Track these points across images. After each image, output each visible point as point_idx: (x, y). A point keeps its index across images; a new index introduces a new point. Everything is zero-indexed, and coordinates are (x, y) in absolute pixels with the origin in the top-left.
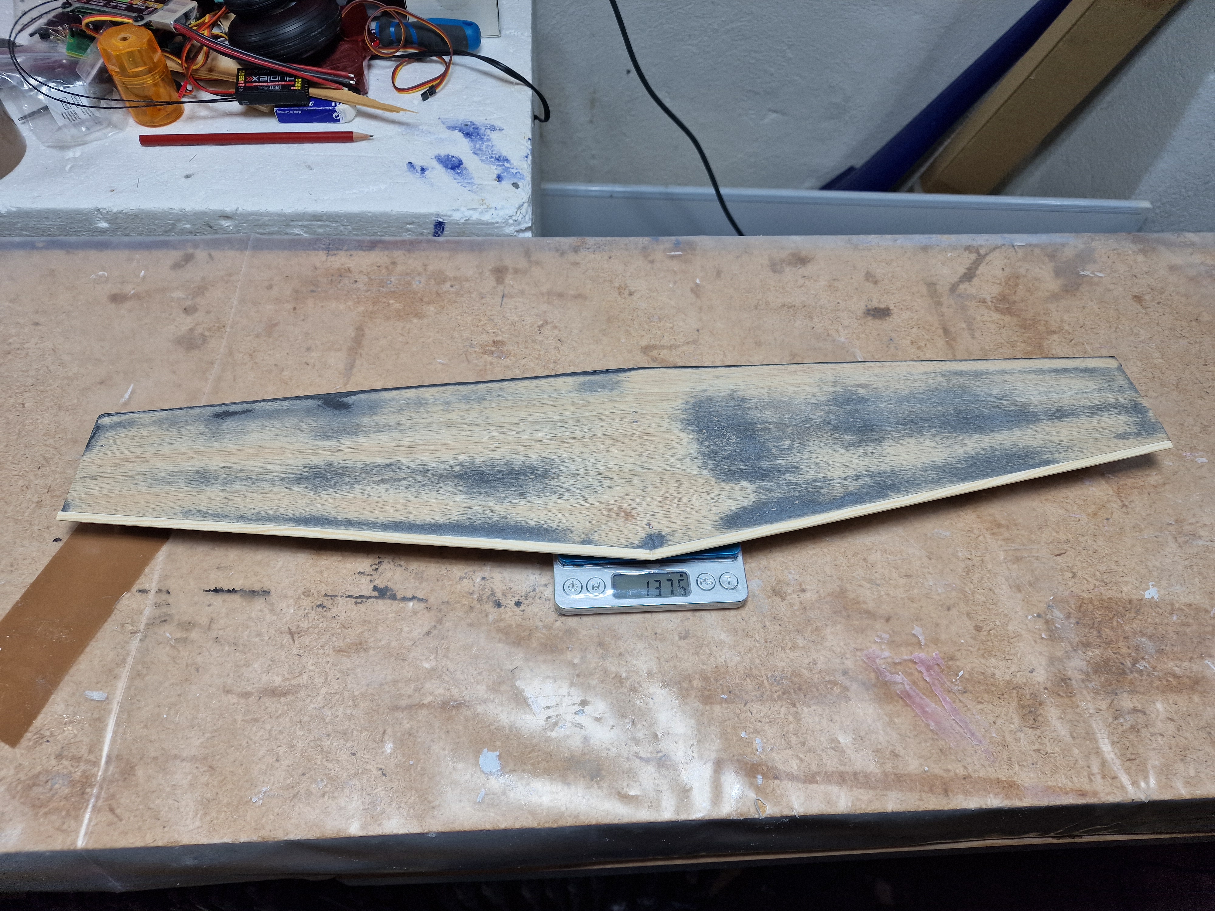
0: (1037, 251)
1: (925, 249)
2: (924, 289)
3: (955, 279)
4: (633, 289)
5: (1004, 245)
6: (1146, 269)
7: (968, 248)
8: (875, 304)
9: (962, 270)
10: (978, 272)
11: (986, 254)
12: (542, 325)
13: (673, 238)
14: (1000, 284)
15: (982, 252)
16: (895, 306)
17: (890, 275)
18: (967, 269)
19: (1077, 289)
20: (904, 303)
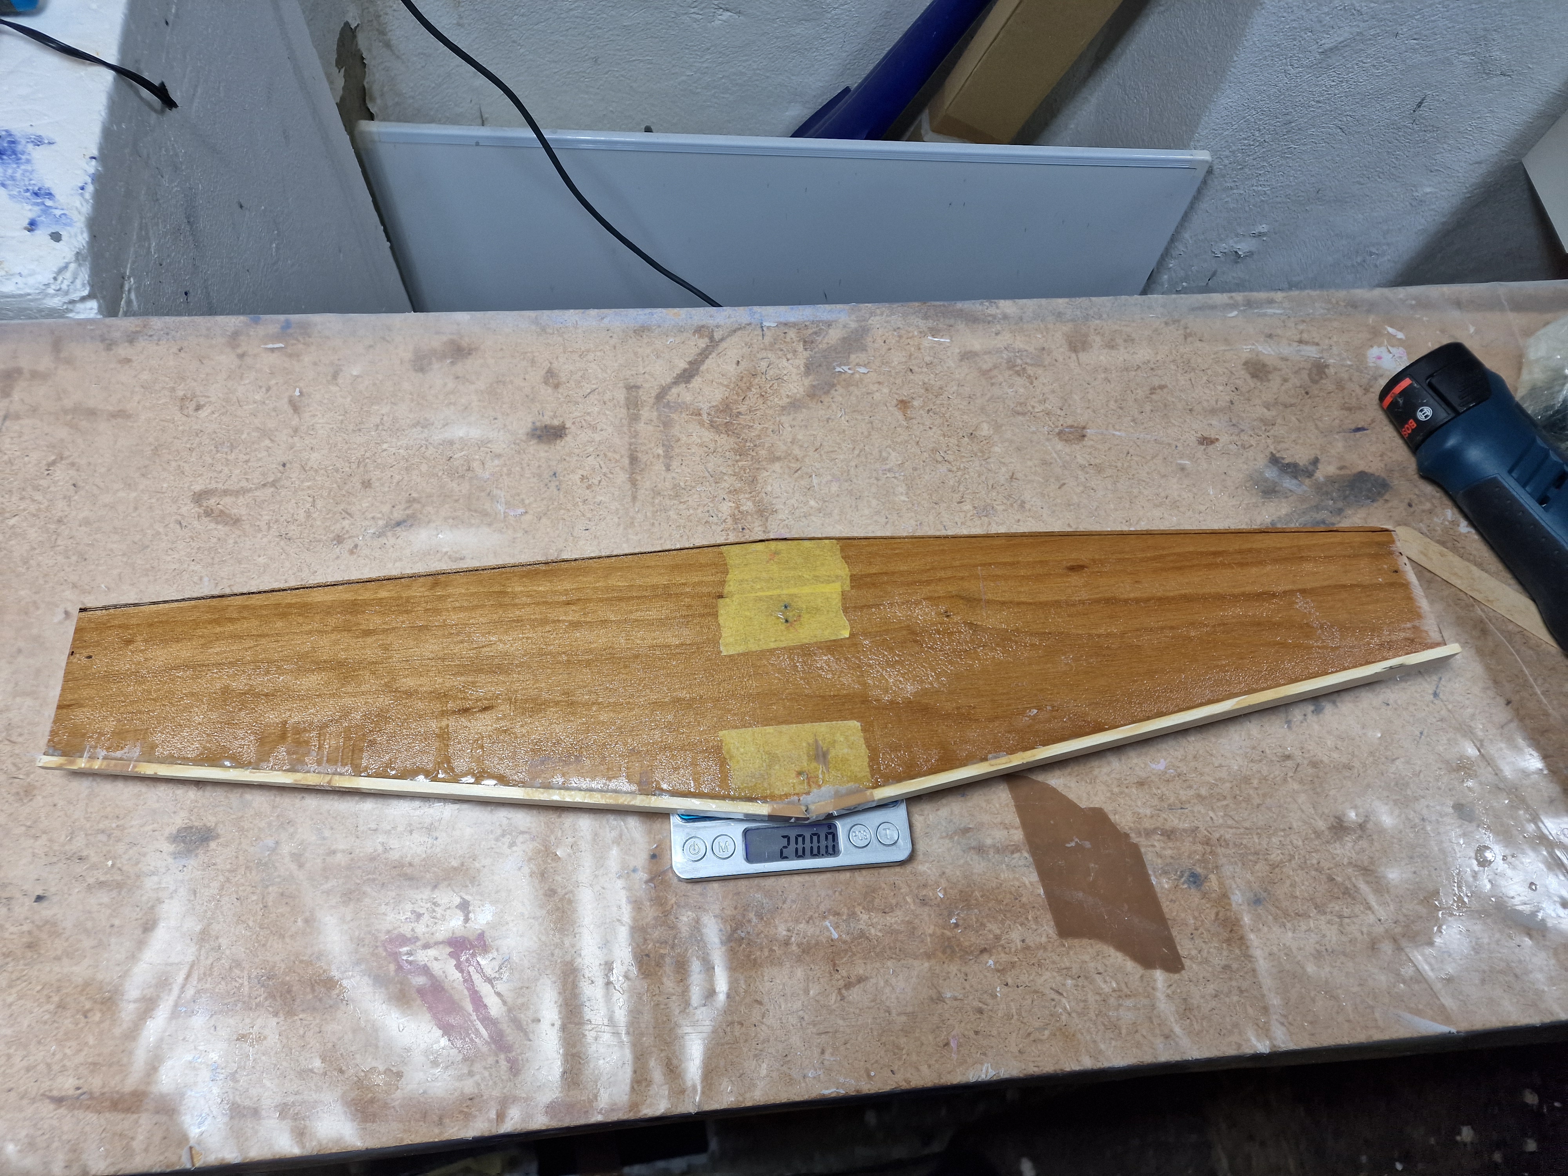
0: (792, 334)
1: (641, 331)
2: (621, 395)
3: (669, 380)
4: (202, 401)
5: (750, 324)
6: (928, 359)
7: (699, 330)
8: (547, 420)
9: (682, 365)
10: (703, 368)
11: (722, 340)
12: (53, 463)
13: (282, 317)
14: (727, 386)
15: (717, 336)
16: (574, 423)
17: (580, 374)
18: (690, 363)
19: (827, 393)
20: (588, 418)
